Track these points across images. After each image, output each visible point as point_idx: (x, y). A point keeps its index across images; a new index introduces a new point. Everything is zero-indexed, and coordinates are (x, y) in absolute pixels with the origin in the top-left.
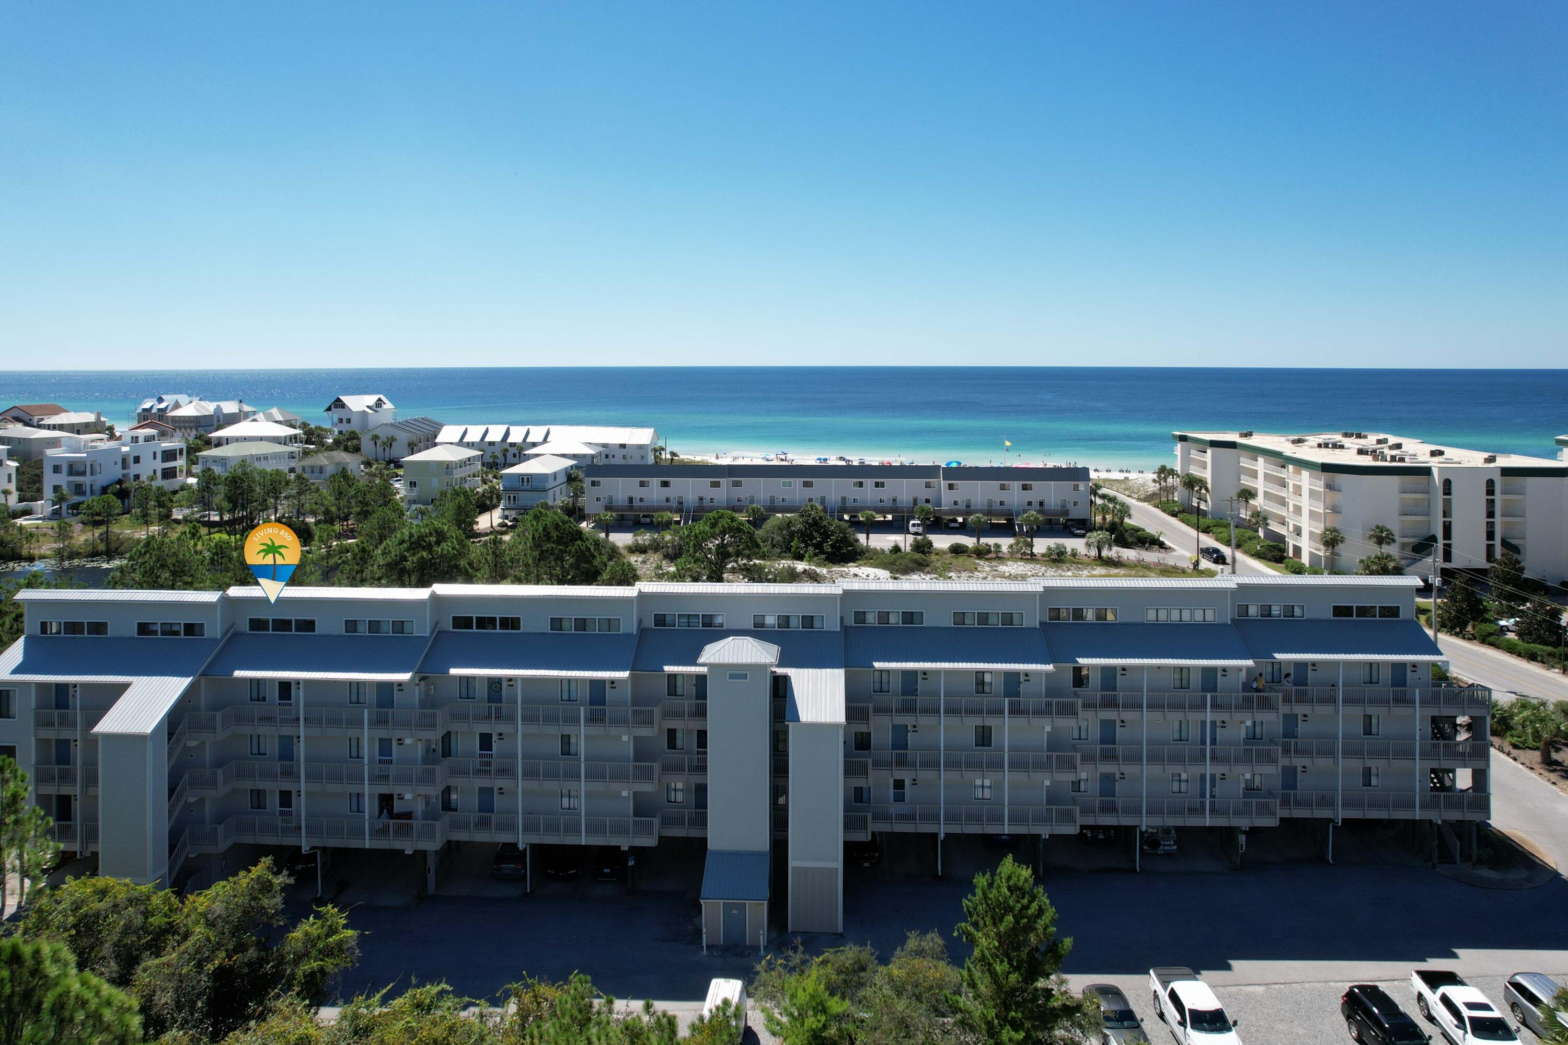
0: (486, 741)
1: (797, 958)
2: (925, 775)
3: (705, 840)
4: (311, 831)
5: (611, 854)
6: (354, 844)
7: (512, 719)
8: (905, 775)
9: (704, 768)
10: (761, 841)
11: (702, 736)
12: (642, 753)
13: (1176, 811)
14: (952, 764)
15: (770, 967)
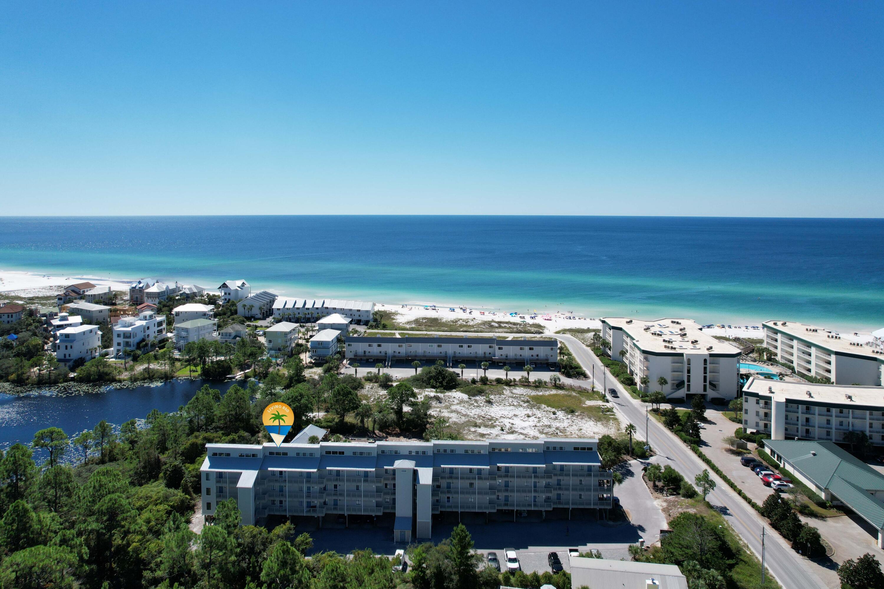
0: (336, 486)
1: (416, 545)
2: (455, 496)
3: (395, 513)
4: (289, 511)
5: (370, 517)
6: (301, 514)
7: (344, 481)
8: (450, 496)
9: (395, 493)
10: (410, 514)
11: (394, 485)
12: (378, 490)
13: (524, 506)
14: (462, 493)
15: (410, 547)
